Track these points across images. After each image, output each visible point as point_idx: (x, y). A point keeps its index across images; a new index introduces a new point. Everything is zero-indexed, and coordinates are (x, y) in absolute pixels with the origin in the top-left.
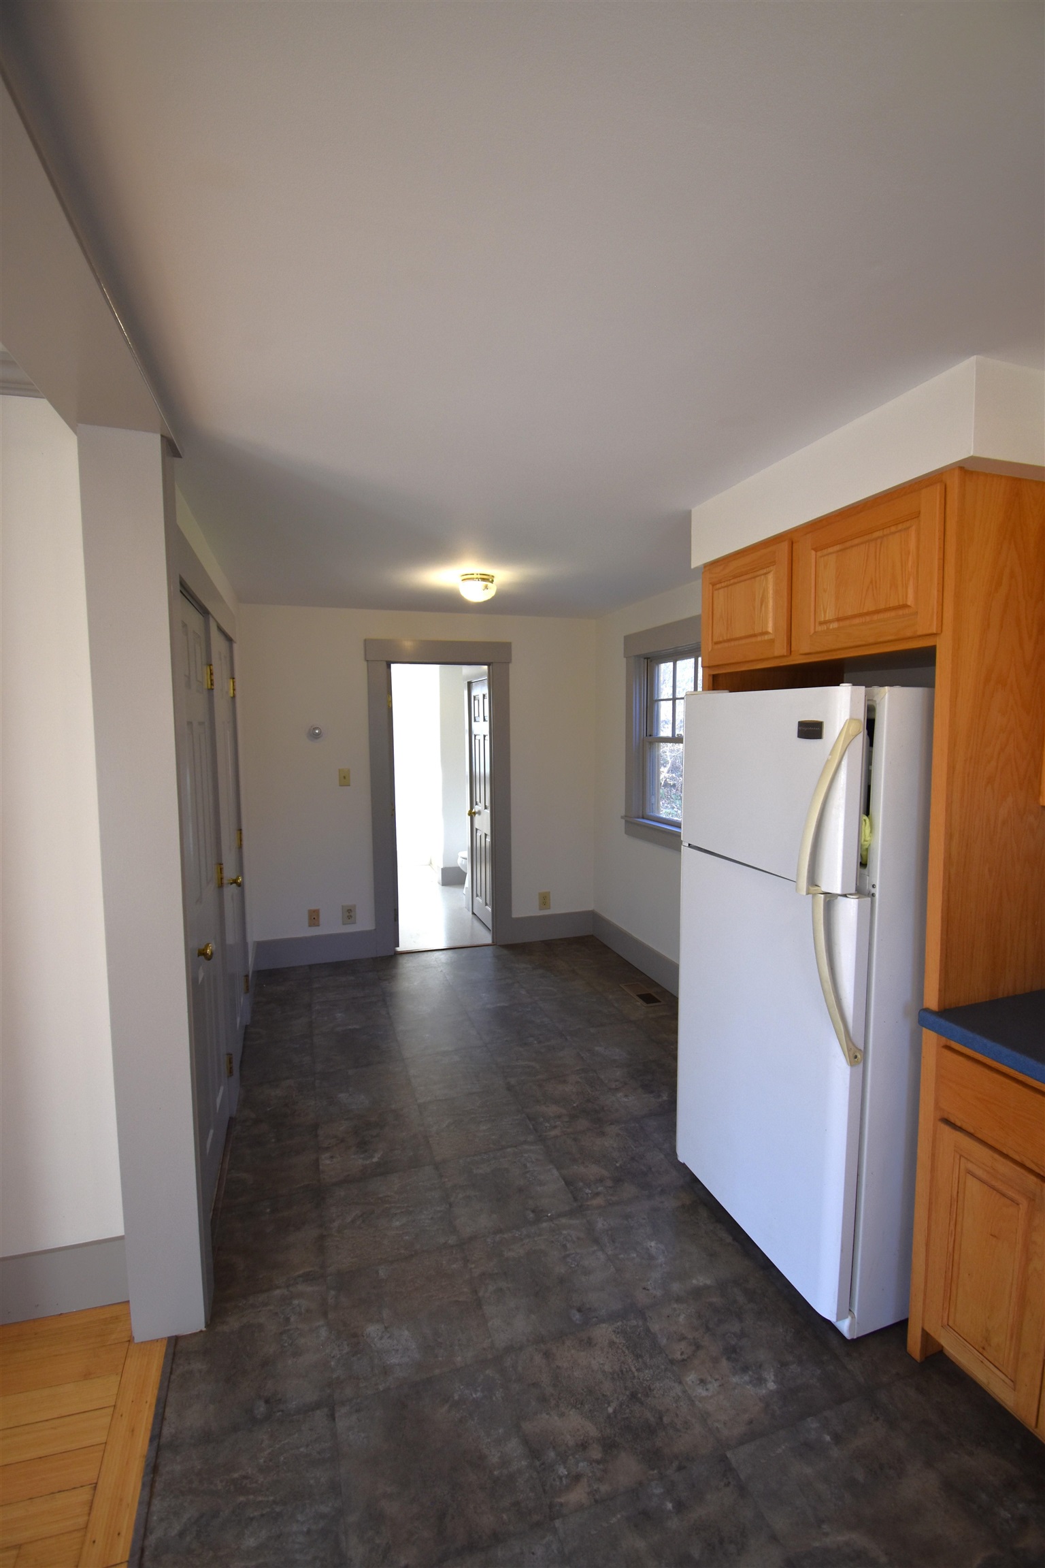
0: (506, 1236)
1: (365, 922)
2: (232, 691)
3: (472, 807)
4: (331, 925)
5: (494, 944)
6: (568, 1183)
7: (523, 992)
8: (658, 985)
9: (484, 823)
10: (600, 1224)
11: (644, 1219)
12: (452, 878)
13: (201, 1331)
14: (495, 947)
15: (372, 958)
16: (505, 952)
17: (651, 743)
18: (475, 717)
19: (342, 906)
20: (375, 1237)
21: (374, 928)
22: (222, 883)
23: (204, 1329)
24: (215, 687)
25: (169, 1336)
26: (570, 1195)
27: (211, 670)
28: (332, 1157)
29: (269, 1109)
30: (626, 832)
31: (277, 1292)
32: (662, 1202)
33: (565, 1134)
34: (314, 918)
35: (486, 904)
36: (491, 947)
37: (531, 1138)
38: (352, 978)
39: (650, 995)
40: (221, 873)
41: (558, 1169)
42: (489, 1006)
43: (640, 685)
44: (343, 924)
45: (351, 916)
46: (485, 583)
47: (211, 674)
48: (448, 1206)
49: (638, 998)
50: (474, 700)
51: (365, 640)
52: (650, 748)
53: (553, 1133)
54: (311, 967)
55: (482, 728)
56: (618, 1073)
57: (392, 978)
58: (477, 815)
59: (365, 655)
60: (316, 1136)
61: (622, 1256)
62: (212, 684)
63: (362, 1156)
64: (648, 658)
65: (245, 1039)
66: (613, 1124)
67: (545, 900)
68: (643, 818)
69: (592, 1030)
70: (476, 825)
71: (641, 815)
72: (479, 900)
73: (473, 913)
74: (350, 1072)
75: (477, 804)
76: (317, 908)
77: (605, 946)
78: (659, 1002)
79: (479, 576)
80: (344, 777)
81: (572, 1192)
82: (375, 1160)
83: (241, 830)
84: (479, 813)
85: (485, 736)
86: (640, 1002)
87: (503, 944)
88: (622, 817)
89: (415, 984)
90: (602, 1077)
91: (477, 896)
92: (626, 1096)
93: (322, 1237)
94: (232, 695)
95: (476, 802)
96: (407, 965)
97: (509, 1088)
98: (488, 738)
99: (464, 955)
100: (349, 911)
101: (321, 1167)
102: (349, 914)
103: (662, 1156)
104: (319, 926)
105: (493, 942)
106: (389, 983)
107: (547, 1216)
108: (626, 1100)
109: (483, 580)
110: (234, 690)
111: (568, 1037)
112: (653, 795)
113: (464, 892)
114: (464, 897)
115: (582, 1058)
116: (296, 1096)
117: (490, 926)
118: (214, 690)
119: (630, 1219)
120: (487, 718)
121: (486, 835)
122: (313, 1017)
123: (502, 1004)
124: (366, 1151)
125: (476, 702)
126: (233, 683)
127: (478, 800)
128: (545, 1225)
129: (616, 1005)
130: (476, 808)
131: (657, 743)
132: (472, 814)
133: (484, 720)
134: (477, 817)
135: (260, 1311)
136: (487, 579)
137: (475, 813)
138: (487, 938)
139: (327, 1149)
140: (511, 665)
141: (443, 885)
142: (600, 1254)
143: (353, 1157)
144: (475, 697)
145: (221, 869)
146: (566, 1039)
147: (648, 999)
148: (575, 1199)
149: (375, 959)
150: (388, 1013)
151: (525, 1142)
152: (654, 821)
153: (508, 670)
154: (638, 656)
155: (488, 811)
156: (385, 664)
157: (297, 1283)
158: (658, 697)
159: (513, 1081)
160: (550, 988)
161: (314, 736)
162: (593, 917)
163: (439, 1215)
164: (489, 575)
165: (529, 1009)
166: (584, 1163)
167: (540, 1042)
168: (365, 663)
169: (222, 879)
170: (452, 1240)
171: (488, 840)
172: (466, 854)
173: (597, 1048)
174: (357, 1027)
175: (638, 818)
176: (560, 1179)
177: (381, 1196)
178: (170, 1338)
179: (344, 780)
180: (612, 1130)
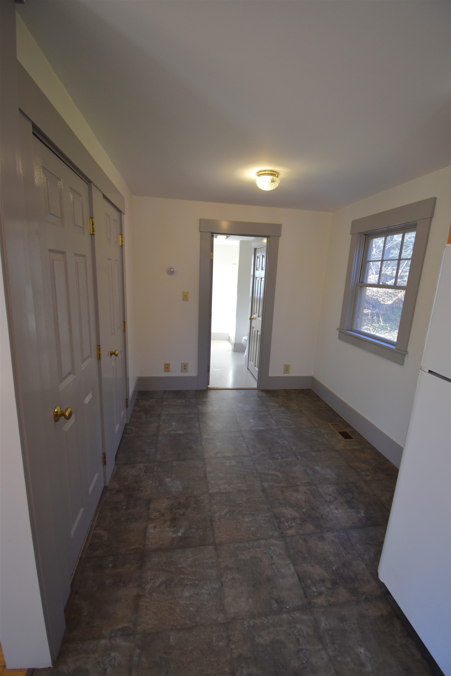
0: (257, 622)
1: (192, 372)
2: (121, 242)
3: (251, 316)
4: (175, 372)
5: (258, 389)
6: (301, 579)
7: (273, 422)
8: (350, 427)
9: (258, 324)
10: (324, 624)
11: (355, 624)
12: (238, 348)
13: (49, 668)
14: (258, 390)
15: (195, 390)
16: (264, 394)
17: (362, 287)
18: (257, 268)
19: (182, 363)
20: (171, 603)
21: (196, 375)
22: (100, 357)
23: (51, 666)
24: (95, 233)
25: (28, 668)
26: (302, 591)
27: (92, 221)
28: (155, 527)
29: (126, 483)
30: (339, 338)
31: (103, 642)
32: (367, 610)
33: (298, 535)
34: (167, 367)
35: (255, 366)
36: (256, 390)
37: (276, 534)
38: (184, 401)
39: (346, 432)
40: (99, 351)
41: (294, 565)
42: (253, 429)
43: (359, 251)
44: (181, 372)
45: (186, 368)
46: (271, 177)
47: (93, 224)
48: (220, 585)
49: (340, 435)
50: (257, 258)
51: (200, 220)
52: (361, 291)
53: (291, 532)
54: (165, 392)
55: (261, 273)
56: (330, 489)
57: (204, 403)
58: (254, 320)
59: (200, 228)
60: (149, 508)
61: (339, 659)
62: (93, 231)
63: (172, 530)
64: (366, 235)
65: (124, 432)
66: (329, 531)
67: (287, 369)
68: (351, 331)
69: (313, 454)
70: (253, 325)
71: (350, 329)
72: (252, 363)
73: (248, 369)
74: (175, 463)
75: (254, 314)
76: (169, 363)
77: (318, 397)
78: (353, 439)
79: (269, 172)
80: (185, 296)
81: (303, 588)
82: (180, 534)
83: (125, 322)
84: (255, 319)
85: (261, 278)
86: (341, 437)
87: (263, 389)
88: (337, 329)
89: (216, 409)
90: (321, 491)
91: (251, 361)
92: (337, 509)
93: (138, 597)
94: (121, 245)
95: (254, 313)
96: (213, 396)
97: (264, 490)
98: (263, 279)
99: (242, 394)
100: (185, 366)
101: (147, 534)
102: (185, 367)
103: (364, 566)
104: (169, 372)
105: (258, 388)
106: (202, 406)
107: (286, 608)
108: (337, 512)
109: (272, 174)
110: (122, 242)
111: (299, 457)
112: (358, 318)
113: (244, 357)
114: (244, 359)
115: (308, 473)
116: (143, 476)
117: (257, 379)
118: (95, 235)
119: (344, 623)
120: (264, 269)
121: (258, 331)
122: (161, 423)
123: (261, 428)
124: (175, 526)
125: (258, 259)
126: (122, 237)
127: (255, 312)
128: (284, 616)
129: (326, 437)
130: (254, 316)
131: (365, 287)
132: (251, 319)
133: (262, 269)
134: (254, 321)
135: (89, 657)
136: (273, 173)
137: (253, 319)
138: (254, 385)
139: (153, 520)
140: (280, 237)
141: (234, 352)
142: (323, 653)
143: (167, 529)
144: (258, 257)
145: (99, 349)
146: (298, 458)
147: (346, 435)
148: (306, 597)
149: (196, 391)
150: (199, 426)
151: (272, 537)
152: (356, 333)
153: (278, 240)
154: (361, 233)
155: (260, 319)
156: (210, 234)
157: (117, 637)
158: (369, 259)
159: (266, 485)
160: (287, 421)
161: (171, 272)
162: (312, 379)
163: (214, 592)
164: (275, 172)
165: (277, 434)
166: (311, 563)
167: (282, 458)
168: (200, 233)
169: (100, 354)
170: (221, 618)
171: (259, 333)
172: (246, 338)
173: (317, 468)
174: (182, 432)
175: (348, 330)
176: (296, 575)
177: (179, 566)
178: (29, 670)
179: (185, 297)
180: (329, 536)
